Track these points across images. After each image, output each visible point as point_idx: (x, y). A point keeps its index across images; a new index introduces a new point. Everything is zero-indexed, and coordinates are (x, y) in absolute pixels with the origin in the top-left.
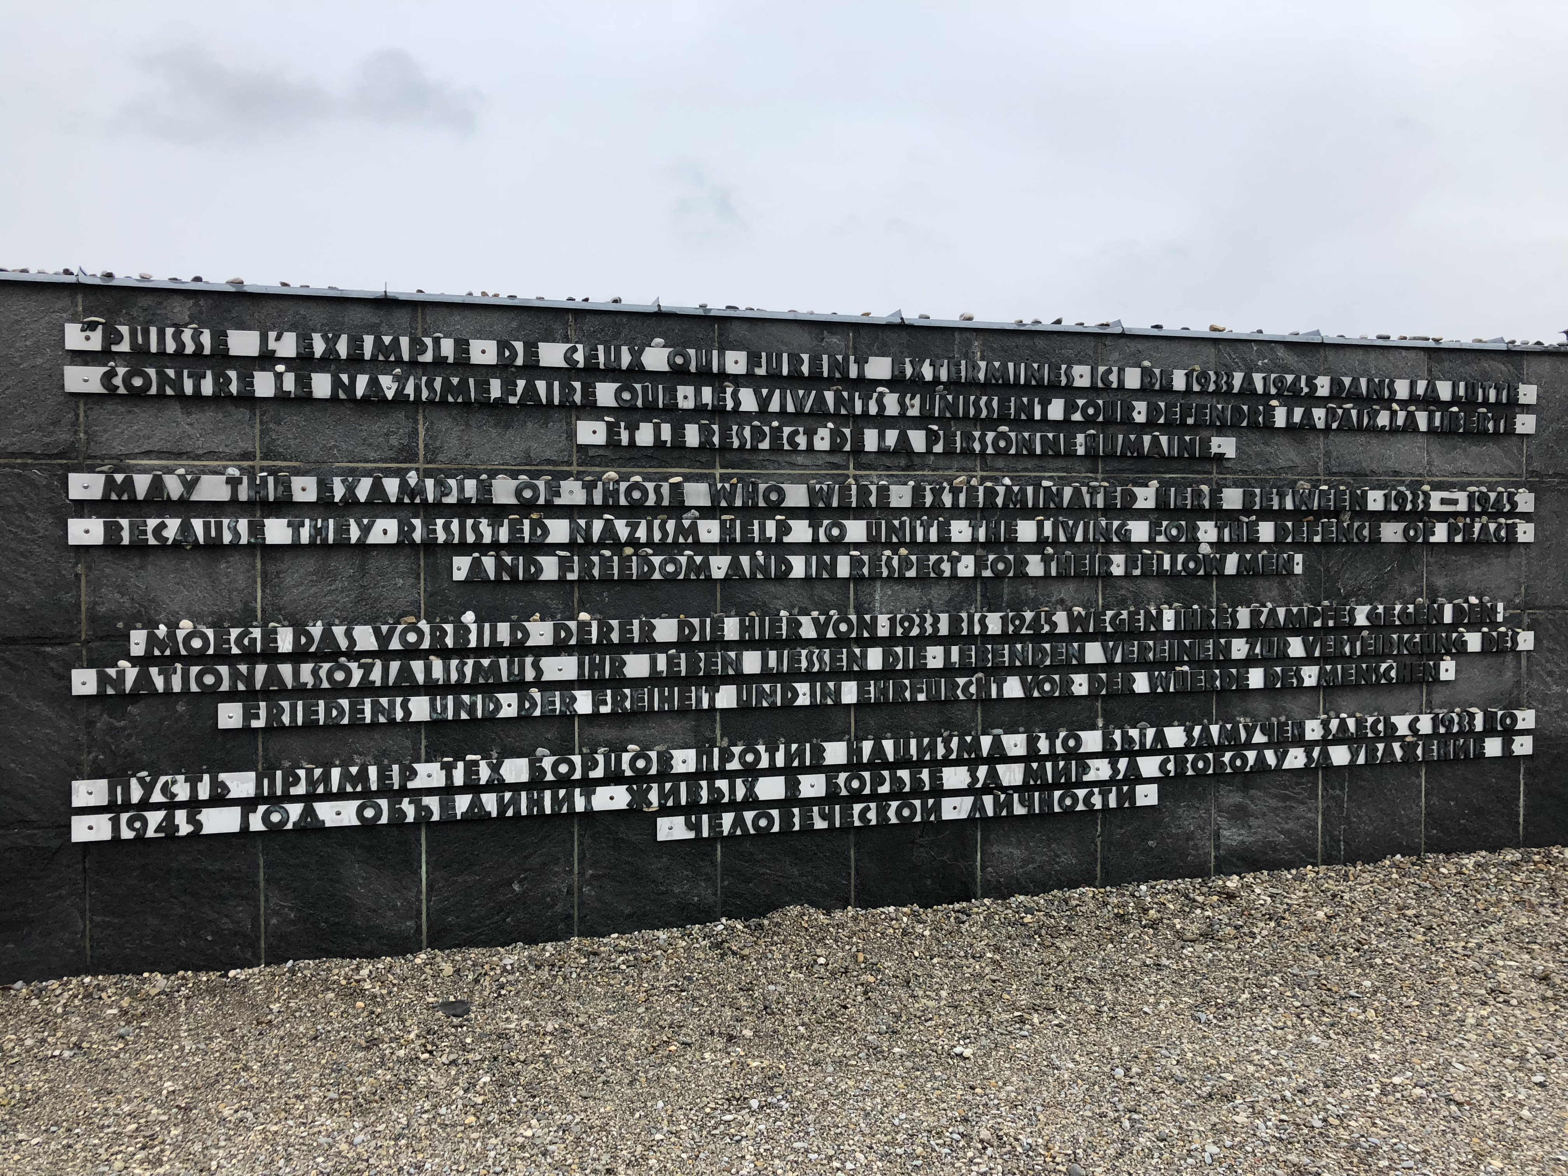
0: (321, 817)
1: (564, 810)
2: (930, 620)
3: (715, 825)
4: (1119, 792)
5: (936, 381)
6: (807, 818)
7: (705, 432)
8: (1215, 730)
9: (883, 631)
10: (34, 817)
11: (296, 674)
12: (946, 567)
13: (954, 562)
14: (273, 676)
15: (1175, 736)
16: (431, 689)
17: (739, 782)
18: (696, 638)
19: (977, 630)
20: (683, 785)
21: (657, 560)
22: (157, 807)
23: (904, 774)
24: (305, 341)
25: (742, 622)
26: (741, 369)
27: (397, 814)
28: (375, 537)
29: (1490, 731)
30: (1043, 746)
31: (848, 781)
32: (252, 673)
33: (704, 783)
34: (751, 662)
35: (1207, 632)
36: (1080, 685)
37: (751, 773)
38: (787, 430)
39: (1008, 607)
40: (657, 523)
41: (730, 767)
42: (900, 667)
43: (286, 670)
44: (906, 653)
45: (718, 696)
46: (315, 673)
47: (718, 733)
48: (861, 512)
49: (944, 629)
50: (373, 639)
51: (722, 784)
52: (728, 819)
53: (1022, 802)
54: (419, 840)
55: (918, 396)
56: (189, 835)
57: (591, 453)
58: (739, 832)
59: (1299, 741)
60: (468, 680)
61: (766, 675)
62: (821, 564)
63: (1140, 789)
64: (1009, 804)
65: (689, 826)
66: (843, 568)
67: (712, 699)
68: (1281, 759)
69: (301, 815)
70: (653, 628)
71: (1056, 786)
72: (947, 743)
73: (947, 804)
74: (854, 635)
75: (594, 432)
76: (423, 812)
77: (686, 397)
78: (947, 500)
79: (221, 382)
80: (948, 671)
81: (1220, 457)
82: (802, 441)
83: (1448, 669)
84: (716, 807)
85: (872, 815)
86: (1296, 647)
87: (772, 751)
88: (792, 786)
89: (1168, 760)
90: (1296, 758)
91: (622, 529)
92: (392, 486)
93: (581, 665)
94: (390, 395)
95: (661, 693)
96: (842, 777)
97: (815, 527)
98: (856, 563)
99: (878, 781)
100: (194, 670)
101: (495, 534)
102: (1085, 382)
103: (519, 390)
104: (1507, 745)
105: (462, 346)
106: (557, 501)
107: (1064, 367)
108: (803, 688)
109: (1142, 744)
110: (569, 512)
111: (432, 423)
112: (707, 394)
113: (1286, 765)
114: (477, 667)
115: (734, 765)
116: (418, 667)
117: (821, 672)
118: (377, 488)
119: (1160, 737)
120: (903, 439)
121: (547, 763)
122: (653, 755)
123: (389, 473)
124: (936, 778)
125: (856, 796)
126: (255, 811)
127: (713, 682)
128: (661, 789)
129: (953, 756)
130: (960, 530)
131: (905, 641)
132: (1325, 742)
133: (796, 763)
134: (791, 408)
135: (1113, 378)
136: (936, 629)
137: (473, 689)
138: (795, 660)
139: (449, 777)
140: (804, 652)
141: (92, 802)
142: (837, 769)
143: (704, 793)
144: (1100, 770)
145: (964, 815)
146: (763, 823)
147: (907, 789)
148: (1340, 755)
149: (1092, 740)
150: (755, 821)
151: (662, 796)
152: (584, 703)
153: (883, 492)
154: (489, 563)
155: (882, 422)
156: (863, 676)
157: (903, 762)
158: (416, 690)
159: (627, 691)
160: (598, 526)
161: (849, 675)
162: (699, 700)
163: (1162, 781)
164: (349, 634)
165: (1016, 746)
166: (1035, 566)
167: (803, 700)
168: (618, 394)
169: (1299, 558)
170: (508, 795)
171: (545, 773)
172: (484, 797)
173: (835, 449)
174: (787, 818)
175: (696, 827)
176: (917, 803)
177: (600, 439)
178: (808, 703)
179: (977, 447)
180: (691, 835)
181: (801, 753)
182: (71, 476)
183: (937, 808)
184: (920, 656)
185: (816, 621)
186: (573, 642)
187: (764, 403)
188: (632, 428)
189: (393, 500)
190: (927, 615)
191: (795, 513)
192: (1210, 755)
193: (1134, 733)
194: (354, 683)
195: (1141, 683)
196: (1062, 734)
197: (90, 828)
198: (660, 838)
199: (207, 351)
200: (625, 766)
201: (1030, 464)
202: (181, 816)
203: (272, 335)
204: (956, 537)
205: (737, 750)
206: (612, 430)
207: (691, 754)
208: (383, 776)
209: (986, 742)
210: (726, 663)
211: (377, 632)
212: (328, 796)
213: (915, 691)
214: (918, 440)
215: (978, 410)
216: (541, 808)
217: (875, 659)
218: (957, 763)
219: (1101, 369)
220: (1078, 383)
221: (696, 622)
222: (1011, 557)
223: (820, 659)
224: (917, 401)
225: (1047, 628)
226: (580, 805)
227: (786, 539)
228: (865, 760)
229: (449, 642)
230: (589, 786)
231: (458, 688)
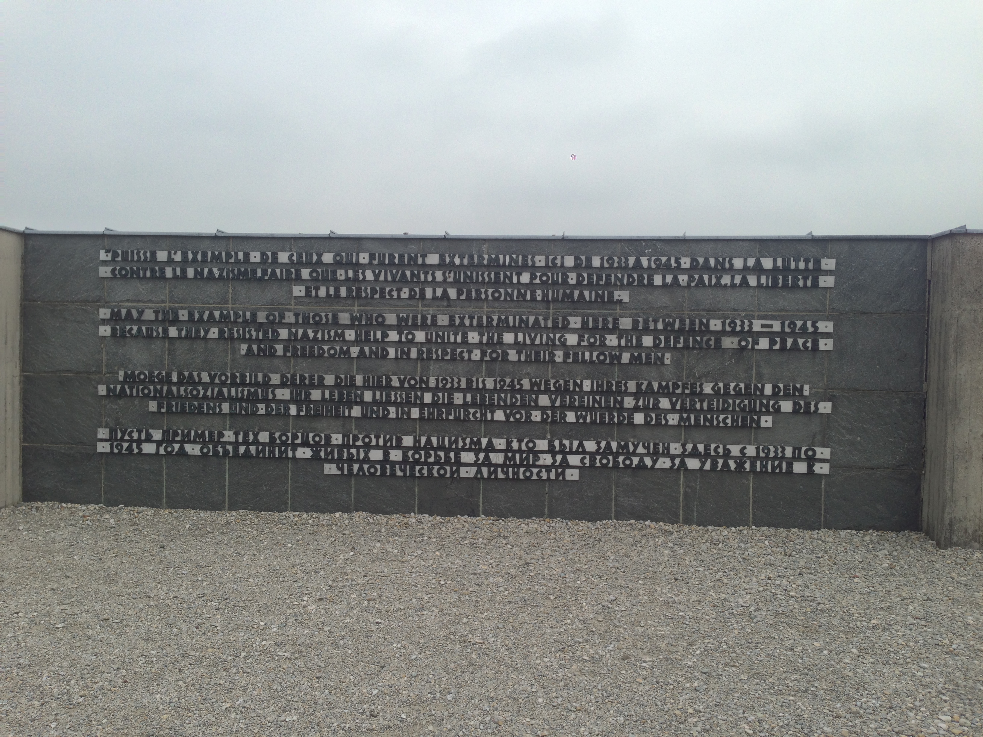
0: (187, 450)
1: (284, 456)
2: (456, 380)
3: (350, 469)
4: (557, 471)
5: (462, 265)
6: (393, 470)
7: (349, 290)
8: (614, 445)
9: (432, 384)
10: (86, 441)
11: (178, 390)
12: (466, 355)
13: (470, 352)
14: (170, 391)
15: (590, 446)
16: (231, 400)
17: (361, 450)
18: (343, 384)
19: (481, 386)
20: (336, 450)
21: (326, 348)
22: (127, 441)
23: (442, 454)
24: (185, 255)
25: (364, 377)
26: (366, 261)
27: (216, 453)
28: (211, 335)
29: (796, 458)
30: (515, 445)
31: (413, 455)
32: (162, 389)
33: (345, 450)
34: (368, 396)
35: (608, 393)
36: (536, 416)
37: (367, 447)
38: (388, 289)
39: (499, 375)
40: (326, 331)
41: (357, 443)
42: (440, 402)
43: (174, 389)
44: (443, 396)
45: (352, 411)
46: (185, 391)
47: (353, 428)
48: (424, 326)
49: (463, 385)
50: (208, 378)
51: (354, 451)
52: (356, 467)
53: (502, 471)
54: (225, 463)
55: (452, 272)
56: (137, 453)
57: (300, 300)
58: (361, 473)
59: (667, 453)
60: (245, 397)
61: (375, 402)
62: (403, 352)
63: (568, 472)
64: (495, 472)
65: (339, 468)
66: (414, 354)
67: (350, 412)
68: (655, 462)
69: (179, 449)
70: (324, 379)
71: (521, 465)
72: (464, 440)
73: (463, 470)
74: (418, 386)
75: (300, 291)
76: (226, 452)
77: (341, 275)
78: (467, 322)
79: (153, 271)
80: (465, 405)
81: (620, 302)
82: (395, 294)
83: (766, 421)
84: (351, 460)
85: (425, 472)
86: (665, 403)
87: (377, 437)
88: (386, 455)
89: (585, 458)
90: (664, 463)
91: (311, 334)
92: (217, 314)
93: (292, 393)
94: (217, 276)
95: (327, 408)
96: (410, 453)
97: (400, 334)
98: (420, 352)
99: (428, 456)
100: (141, 387)
101: (257, 335)
102: (543, 264)
103: (269, 273)
104: (810, 467)
105: (246, 255)
106: (284, 321)
107: (530, 257)
108: (392, 410)
109: (571, 448)
110: (289, 326)
111: (234, 288)
112: (351, 273)
113: (658, 466)
114: (249, 391)
115: (359, 443)
116: (225, 390)
117: (401, 403)
118: (211, 315)
119: (581, 445)
120: (445, 292)
121: (277, 435)
122: (323, 435)
123: (216, 308)
124: (457, 456)
125: (417, 462)
126: (162, 446)
127: (350, 405)
128: (326, 450)
129: (467, 447)
130: (473, 337)
131: (444, 389)
132: (683, 456)
133: (388, 444)
134: (389, 279)
135: (558, 262)
136: (459, 385)
137: (247, 401)
138: (388, 396)
139: (237, 438)
140: (393, 393)
141: (104, 437)
142: (408, 448)
143: (345, 455)
144: (547, 459)
145: (472, 476)
146: (372, 470)
147: (443, 461)
148: (693, 464)
149: (542, 445)
150: (369, 469)
151: (326, 454)
152: (293, 410)
153: (434, 318)
154: (255, 347)
155: (434, 284)
156: (422, 406)
157: (441, 447)
158: (224, 400)
159: (312, 406)
160: (300, 332)
161: (415, 405)
162: (344, 412)
163: (582, 468)
164: (199, 375)
165: (500, 444)
166: (513, 355)
167: (392, 415)
168: (311, 274)
169: (668, 355)
170: (260, 448)
171: (276, 440)
172: (251, 447)
173: (411, 297)
174: (383, 469)
175: (341, 469)
176: (448, 468)
177: (303, 294)
178: (394, 417)
179: (483, 296)
180: (339, 473)
181: (391, 439)
182: (100, 309)
183: (458, 471)
184: (451, 397)
185: (399, 379)
186: (289, 383)
187: (377, 276)
188: (317, 289)
189: (217, 320)
190: (455, 378)
191: (391, 327)
192: (611, 458)
193: (566, 443)
194: (201, 396)
195: (571, 417)
196: (525, 441)
197: (103, 447)
198: (325, 472)
199: (148, 260)
200: (310, 439)
201: (512, 305)
202: (134, 445)
203: (173, 252)
204: (470, 340)
205: (361, 436)
206: (308, 290)
207: (340, 436)
208: (211, 434)
209: (484, 441)
210: (356, 396)
211: (210, 375)
212: (189, 442)
213: (448, 414)
214: (452, 293)
215: (484, 279)
216: (274, 454)
217: (428, 398)
218: (470, 450)
219: (551, 257)
220: (538, 264)
221: (343, 376)
222: (500, 351)
223: (401, 396)
224: (452, 275)
225: (518, 387)
226: (290, 455)
227: (386, 340)
228: (422, 445)
229: (238, 380)
230: (295, 447)
231: (241, 400)
